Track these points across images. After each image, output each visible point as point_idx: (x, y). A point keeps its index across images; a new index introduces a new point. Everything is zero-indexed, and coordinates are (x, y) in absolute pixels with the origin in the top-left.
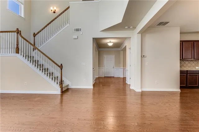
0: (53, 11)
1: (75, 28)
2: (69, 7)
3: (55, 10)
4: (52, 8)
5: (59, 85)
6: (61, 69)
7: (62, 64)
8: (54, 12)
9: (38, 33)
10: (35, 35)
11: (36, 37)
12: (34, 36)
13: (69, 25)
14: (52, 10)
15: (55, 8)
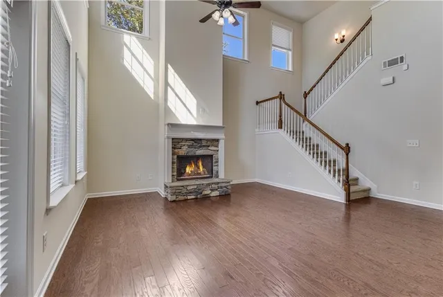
0: (339, 41)
1: (387, 60)
2: (370, 19)
3: (344, 36)
4: (337, 36)
5: (343, 185)
6: (347, 155)
7: (347, 144)
8: (342, 41)
9: (311, 90)
10: (306, 95)
11: (307, 98)
12: (305, 98)
13: (369, 58)
14: (336, 40)
15: (344, 33)
